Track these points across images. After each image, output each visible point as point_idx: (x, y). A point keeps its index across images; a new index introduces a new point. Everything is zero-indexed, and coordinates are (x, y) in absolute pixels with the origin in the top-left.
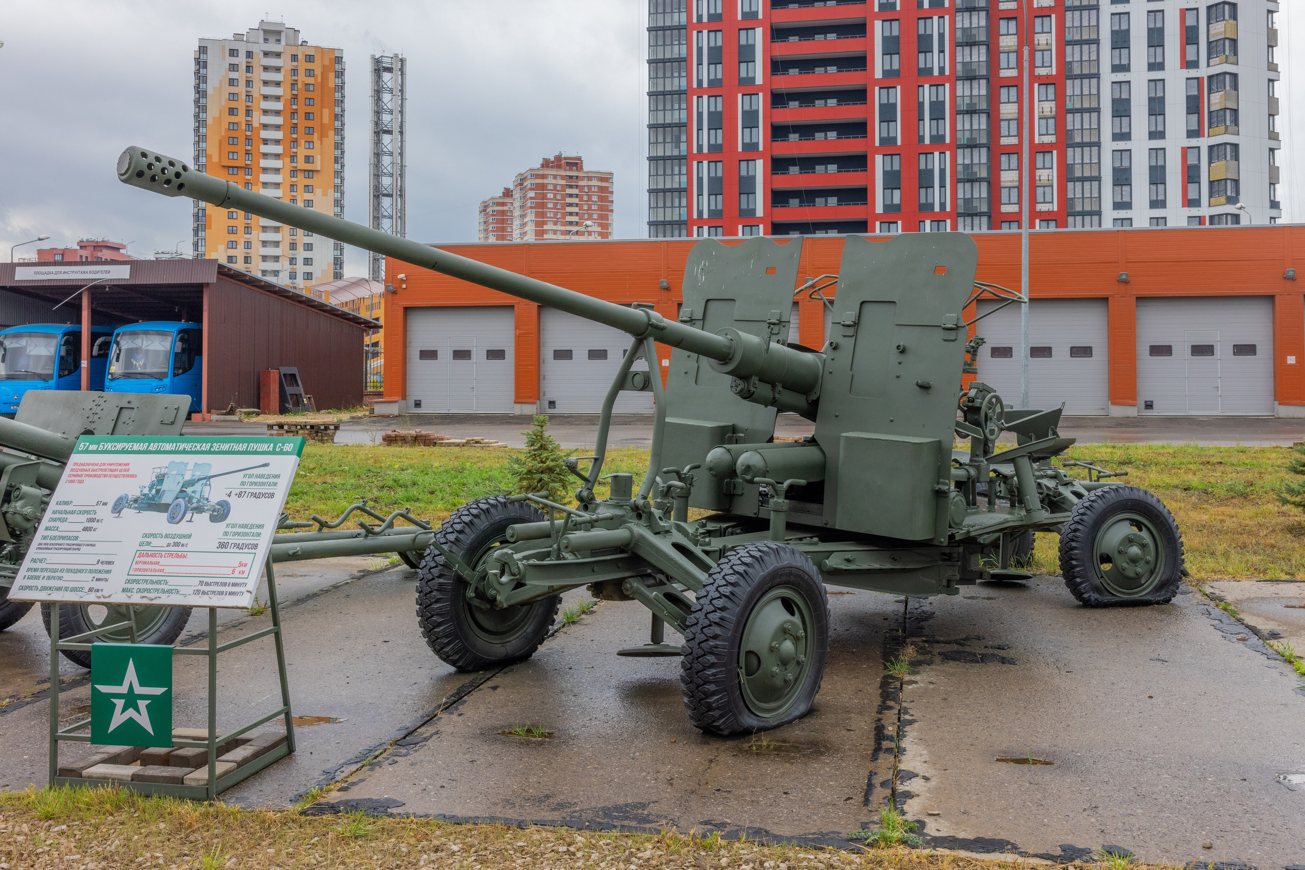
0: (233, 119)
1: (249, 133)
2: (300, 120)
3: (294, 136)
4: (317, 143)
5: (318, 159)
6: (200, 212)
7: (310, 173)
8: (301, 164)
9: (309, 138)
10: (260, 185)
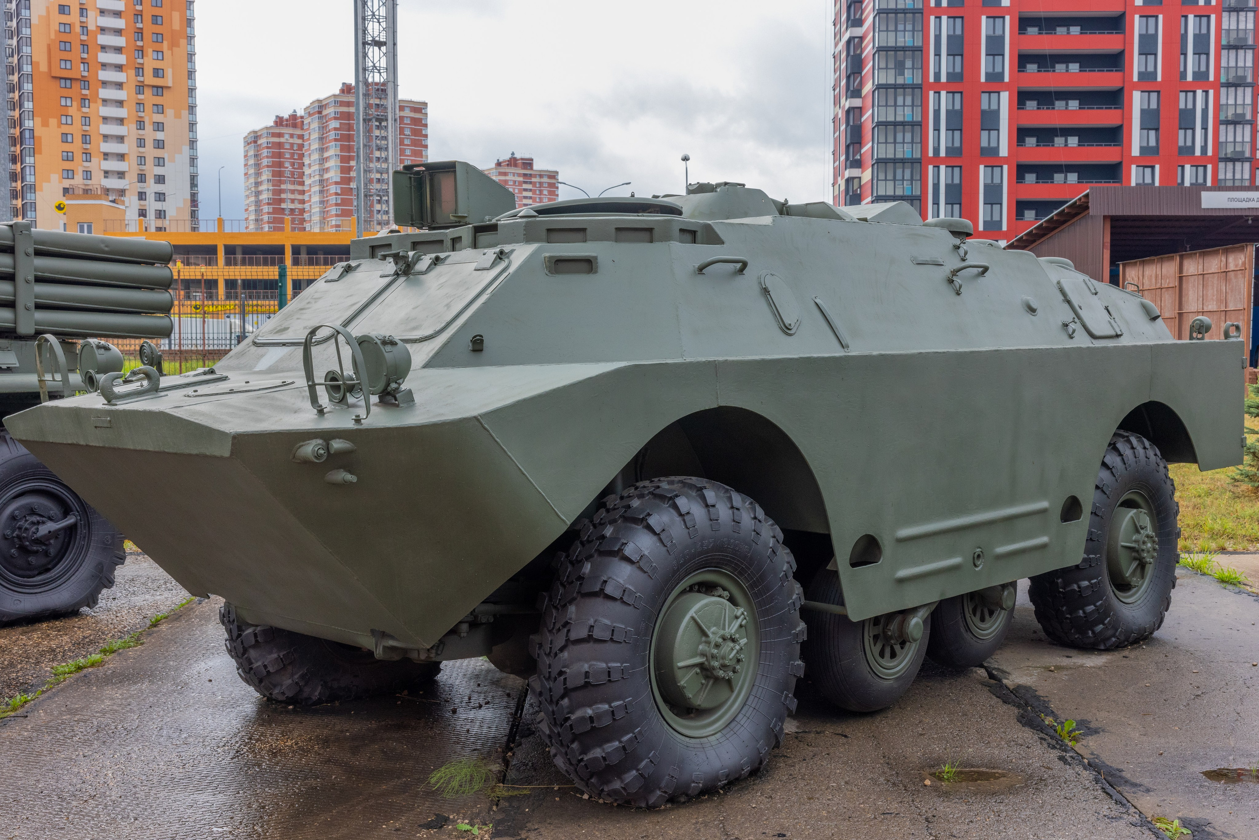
0: (64, 19)
1: (84, 38)
2: (146, 25)
3: (140, 43)
4: (167, 53)
5: (169, 73)
6: (27, 133)
7: (159, 90)
8: (149, 79)
9: (157, 46)
10: (100, 102)
